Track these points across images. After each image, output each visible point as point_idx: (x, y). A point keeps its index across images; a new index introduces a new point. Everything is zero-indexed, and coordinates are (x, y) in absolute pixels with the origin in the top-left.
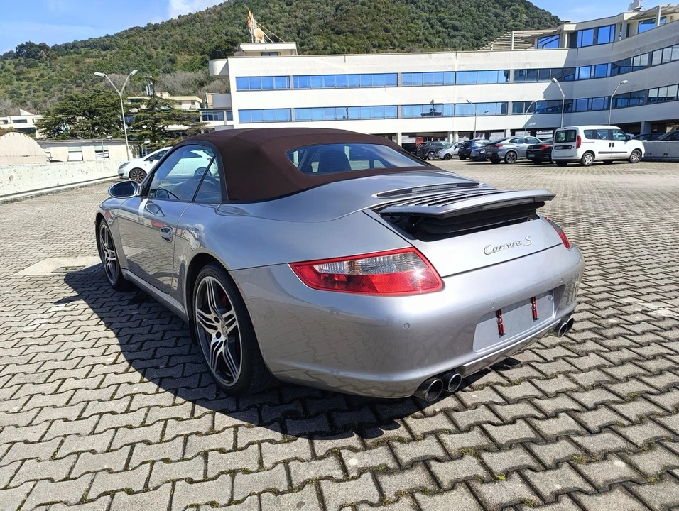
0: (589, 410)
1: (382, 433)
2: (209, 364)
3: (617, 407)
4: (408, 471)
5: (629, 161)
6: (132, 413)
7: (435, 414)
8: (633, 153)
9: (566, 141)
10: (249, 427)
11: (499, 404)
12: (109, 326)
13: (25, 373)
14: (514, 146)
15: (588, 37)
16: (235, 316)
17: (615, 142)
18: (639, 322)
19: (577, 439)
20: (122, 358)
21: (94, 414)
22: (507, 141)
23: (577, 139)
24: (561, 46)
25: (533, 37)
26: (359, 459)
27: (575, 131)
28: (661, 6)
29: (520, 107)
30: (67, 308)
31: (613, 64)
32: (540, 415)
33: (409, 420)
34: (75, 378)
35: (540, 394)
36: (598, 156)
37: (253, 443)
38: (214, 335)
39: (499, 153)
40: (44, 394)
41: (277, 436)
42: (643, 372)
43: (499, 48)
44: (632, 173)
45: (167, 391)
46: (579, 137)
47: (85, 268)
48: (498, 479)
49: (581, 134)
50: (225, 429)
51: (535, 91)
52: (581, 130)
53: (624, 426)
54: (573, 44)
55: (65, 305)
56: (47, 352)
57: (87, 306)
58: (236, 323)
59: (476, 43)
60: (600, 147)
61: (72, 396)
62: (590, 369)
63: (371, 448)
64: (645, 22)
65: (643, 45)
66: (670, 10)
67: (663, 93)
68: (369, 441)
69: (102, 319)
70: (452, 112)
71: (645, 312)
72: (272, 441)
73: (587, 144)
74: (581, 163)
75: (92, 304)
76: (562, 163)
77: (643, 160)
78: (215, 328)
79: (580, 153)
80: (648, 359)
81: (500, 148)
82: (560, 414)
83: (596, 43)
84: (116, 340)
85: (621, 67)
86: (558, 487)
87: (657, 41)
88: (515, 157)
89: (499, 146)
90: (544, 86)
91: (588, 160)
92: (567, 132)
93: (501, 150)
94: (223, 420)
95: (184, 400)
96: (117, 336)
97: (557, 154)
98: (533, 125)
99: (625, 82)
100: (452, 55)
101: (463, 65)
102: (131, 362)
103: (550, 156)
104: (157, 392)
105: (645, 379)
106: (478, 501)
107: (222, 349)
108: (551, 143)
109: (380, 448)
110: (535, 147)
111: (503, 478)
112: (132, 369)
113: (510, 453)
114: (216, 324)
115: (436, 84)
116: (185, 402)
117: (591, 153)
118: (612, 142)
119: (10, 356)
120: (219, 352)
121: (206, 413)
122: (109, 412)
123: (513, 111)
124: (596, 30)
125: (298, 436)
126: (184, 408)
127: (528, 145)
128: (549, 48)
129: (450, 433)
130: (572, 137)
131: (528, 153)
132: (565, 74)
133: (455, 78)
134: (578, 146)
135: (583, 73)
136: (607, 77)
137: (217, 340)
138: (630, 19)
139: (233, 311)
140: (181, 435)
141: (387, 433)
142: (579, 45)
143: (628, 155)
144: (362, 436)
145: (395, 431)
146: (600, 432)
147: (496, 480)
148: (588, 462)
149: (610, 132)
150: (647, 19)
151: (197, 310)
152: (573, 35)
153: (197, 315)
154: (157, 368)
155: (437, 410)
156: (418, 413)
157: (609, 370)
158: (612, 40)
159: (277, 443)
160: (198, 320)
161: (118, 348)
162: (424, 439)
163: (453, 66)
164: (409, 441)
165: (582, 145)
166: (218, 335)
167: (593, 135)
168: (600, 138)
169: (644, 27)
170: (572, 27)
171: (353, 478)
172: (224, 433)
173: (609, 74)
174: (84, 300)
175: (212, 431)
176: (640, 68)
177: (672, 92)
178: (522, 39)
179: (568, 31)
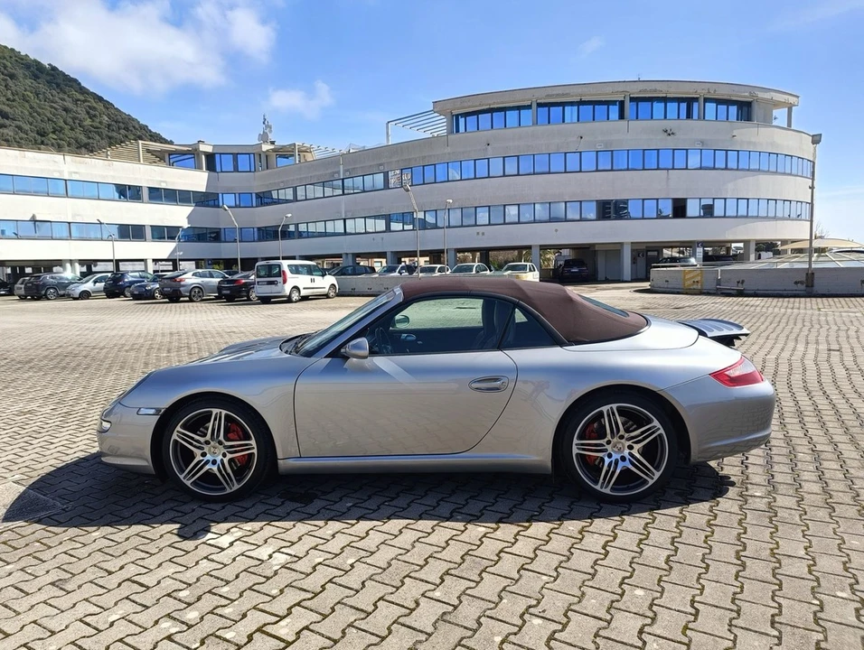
5: (327, 296)
8: (329, 289)
9: (270, 276)
15: (227, 163)
17: (316, 278)
22: (189, 275)
23: (281, 274)
24: (198, 167)
25: (162, 151)
27: (279, 266)
28: (297, 144)
29: (162, 233)
31: (256, 194)
36: (304, 293)
39: (181, 289)
43: (119, 157)
46: (284, 272)
49: (286, 268)
51: (178, 215)
52: (285, 264)
54: (211, 166)
59: (84, 146)
60: (303, 281)
64: (281, 156)
65: (285, 179)
66: (303, 149)
70: (66, 234)
73: (293, 280)
74: (289, 300)
76: (265, 300)
77: (338, 295)
78: (606, 451)
79: (287, 289)
81: (182, 283)
83: (236, 169)
85: (264, 199)
87: (299, 177)
88: (201, 294)
89: (181, 281)
90: (186, 210)
91: (295, 296)
92: (270, 267)
93: (183, 286)
94: (669, 512)
97: (261, 290)
99: (289, 215)
100: (59, 157)
101: (76, 173)
103: (249, 292)
110: (228, 282)
114: (607, 447)
115: (36, 194)
117: (296, 288)
118: (313, 277)
123: (153, 238)
124: (235, 156)
126: (634, 519)
127: (217, 280)
128: (185, 167)
130: (273, 273)
131: (219, 289)
132: (205, 200)
133: (66, 188)
134: (285, 282)
135: (229, 200)
136: (252, 207)
138: (268, 151)
142: (218, 169)
143: (326, 290)
149: (309, 267)
150: (284, 153)
151: (576, 442)
152: (210, 158)
154: (536, 515)
158: (253, 170)
163: (60, 172)
165: (288, 280)
166: (610, 456)
167: (296, 270)
168: (302, 273)
169: (282, 161)
170: (209, 149)
173: (254, 205)
176: (287, 201)
177: (320, 227)
178: (148, 151)
179: (204, 152)
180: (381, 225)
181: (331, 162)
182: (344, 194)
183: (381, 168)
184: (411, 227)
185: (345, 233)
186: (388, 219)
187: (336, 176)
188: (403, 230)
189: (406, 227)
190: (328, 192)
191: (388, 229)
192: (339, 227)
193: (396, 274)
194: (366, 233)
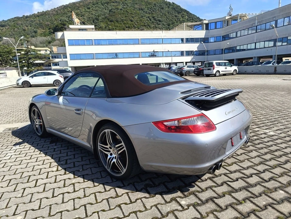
0: (262, 173)
1: (189, 190)
2: (106, 167)
3: (271, 170)
4: (206, 204)
5: (232, 74)
6: (77, 192)
7: (206, 180)
8: (234, 71)
9: (209, 67)
10: (133, 193)
11: (229, 174)
12: (46, 154)
13: (15, 179)
14: (189, 69)
15: (213, 26)
16: (124, 145)
17: (227, 67)
18: (265, 138)
19: (263, 184)
20: (60, 168)
21: (60, 194)
22: (186, 67)
23: (213, 66)
24: (203, 29)
25: (192, 25)
26: (185, 201)
27: (212, 63)
28: (239, 14)
29: (189, 53)
30: (20, 147)
31: (222, 36)
32: (246, 177)
33: (197, 183)
34: (42, 179)
35: (242, 168)
36: (221, 73)
37: (138, 199)
38: (109, 155)
39: (183, 72)
40: (30, 188)
41: (147, 195)
42: (275, 156)
43: (178, 30)
44: (235, 79)
45: (88, 180)
46: (214, 65)
47: (19, 128)
48: (242, 203)
49: (215, 64)
50: (123, 194)
51: (194, 47)
52: (214, 62)
53: (277, 177)
54: (207, 29)
55: (18, 146)
56: (22, 168)
57: (30, 146)
58: (125, 149)
59: (169, 27)
60: (222, 69)
61: (45, 187)
62: (255, 157)
63: (188, 196)
64: (234, 20)
65: (233, 29)
66: (243, 16)
67: (242, 48)
68: (186, 193)
69: (41, 151)
70: (162, 55)
71: (265, 133)
72: (145, 197)
73: (217, 68)
74: (215, 75)
75: (32, 144)
76: (208, 76)
77: (237, 74)
78: (109, 151)
79: (214, 71)
80: (274, 152)
81: (183, 70)
82: (253, 175)
83: (216, 28)
84: (53, 160)
85: (225, 37)
86: (264, 203)
87: (238, 28)
88: (189, 73)
90: (197, 45)
91: (218, 74)
92: (209, 63)
93: (184, 71)
94: (120, 191)
95: (98, 184)
96: (52, 158)
97: (206, 72)
98: (194, 60)
99: (228, 43)
100: (161, 32)
101: (165, 36)
102: (65, 169)
103: (203, 73)
104: (84, 182)
105: (276, 159)
106: (238, 212)
107: (114, 160)
108: (203, 67)
109: (191, 196)
110: (197, 69)
111: (243, 202)
112: (67, 173)
113: (241, 192)
114: (110, 150)
115: (155, 44)
116: (99, 185)
117: (218, 71)
118: (226, 67)
119: (4, 171)
120: (112, 162)
121: (111, 189)
122: (66, 192)
123: (186, 55)
124: (216, 23)
125: (156, 194)
126: (100, 188)
127: (194, 68)
128: (198, 30)
129: (216, 187)
130: (211, 65)
131: (194, 72)
132: (205, 40)
133: (162, 41)
135: (212, 40)
136: (220, 41)
137: (111, 156)
138: (228, 19)
139: (123, 144)
140: (105, 199)
141: (192, 190)
142: (209, 29)
143: (232, 72)
144: (182, 192)
145: (194, 188)
146: (270, 181)
147: (241, 203)
148: (271, 193)
149: (225, 63)
150: (235, 19)
151: (99, 144)
152: (207, 25)
153: (99, 146)
154: (79, 171)
155: (206, 178)
156: (199, 180)
157: (262, 157)
158: (222, 27)
159: (148, 198)
160: (99, 148)
161: (56, 164)
162: (207, 190)
163: (161, 36)
164: (202, 192)
165: (215, 68)
166: (111, 154)
167: (219, 64)
168: (222, 65)
169: (233, 22)
171: (186, 209)
172: (123, 196)
173: (221, 41)
174: (27, 143)
175: (117, 196)
176: (233, 38)
177: (245, 47)
178: (188, 26)
179: (205, 23)
180: (271, 44)
181: (253, 19)
182: (256, 32)
183: (274, 19)
184: (286, 44)
185: (255, 49)
186: (275, 41)
187: (254, 25)
188: (282, 45)
189: (284, 44)
190: (250, 32)
191: (275, 45)
192: (253, 46)
193: (271, 65)
194: (264, 48)
